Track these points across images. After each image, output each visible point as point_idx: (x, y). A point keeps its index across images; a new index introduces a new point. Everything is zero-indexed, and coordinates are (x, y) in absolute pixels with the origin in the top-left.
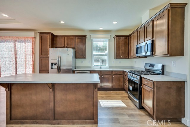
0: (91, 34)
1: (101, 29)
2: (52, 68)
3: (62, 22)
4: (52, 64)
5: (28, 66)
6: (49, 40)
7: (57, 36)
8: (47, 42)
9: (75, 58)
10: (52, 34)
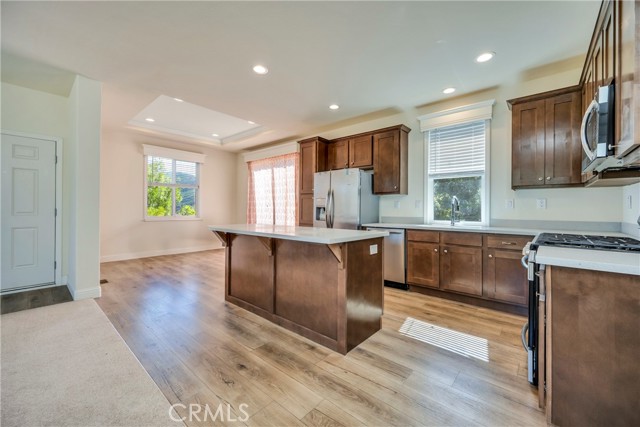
0: (419, 118)
1: (449, 91)
2: (318, 219)
3: (334, 107)
4: (319, 209)
5: (289, 214)
6: (314, 155)
7: (334, 142)
8: (311, 159)
9: (373, 193)
10: (320, 139)
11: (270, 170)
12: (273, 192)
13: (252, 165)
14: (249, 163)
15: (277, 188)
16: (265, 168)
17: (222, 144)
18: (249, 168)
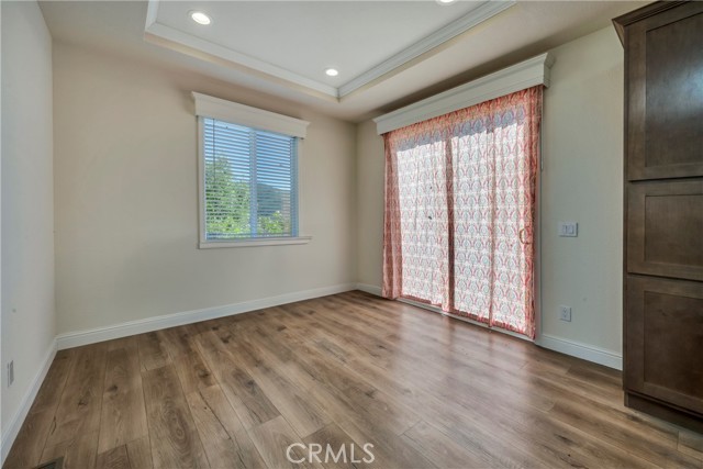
5: (501, 238)
11: (440, 145)
12: (449, 188)
13: (394, 139)
14: (386, 135)
15: (461, 180)
16: (430, 140)
17: (339, 99)
18: (387, 147)
